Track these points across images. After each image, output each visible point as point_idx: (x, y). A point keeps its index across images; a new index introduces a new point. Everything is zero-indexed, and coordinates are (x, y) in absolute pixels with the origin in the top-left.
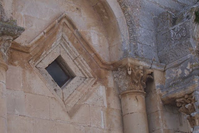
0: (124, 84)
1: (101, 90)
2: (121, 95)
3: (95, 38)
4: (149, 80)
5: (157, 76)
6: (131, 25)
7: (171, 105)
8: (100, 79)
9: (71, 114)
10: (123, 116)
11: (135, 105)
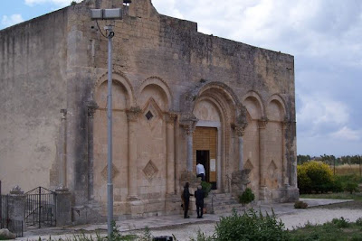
0: (168, 119)
1: (161, 121)
2: (167, 122)
3: (160, 103)
4: (176, 118)
5: (179, 116)
6: (172, 100)
7: (182, 126)
8: (161, 116)
9: (152, 129)
10: (167, 129)
11: (171, 127)
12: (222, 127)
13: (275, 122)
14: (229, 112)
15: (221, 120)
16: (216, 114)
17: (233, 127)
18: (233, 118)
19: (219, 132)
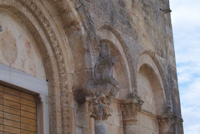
12: (52, 95)
13: (150, 114)
14: (68, 55)
15: (49, 77)
16: (36, 60)
17: (80, 97)
18: (81, 72)
19: (45, 108)
